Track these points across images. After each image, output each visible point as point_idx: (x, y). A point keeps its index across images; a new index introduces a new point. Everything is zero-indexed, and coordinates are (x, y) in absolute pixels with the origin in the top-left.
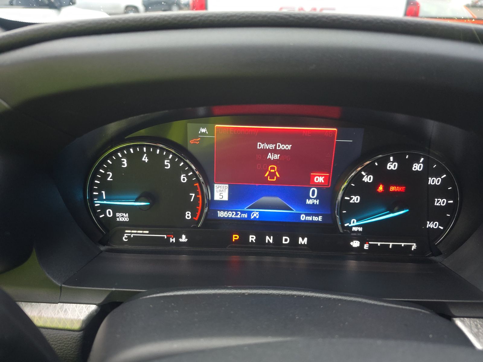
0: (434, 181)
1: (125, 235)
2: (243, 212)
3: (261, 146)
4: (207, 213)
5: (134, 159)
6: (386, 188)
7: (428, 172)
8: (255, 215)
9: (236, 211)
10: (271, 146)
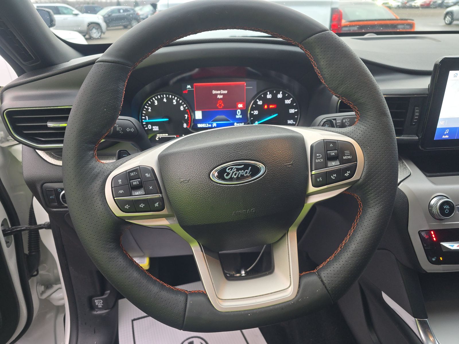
0: (288, 102)
1: (157, 137)
2: (209, 124)
3: (214, 92)
4: (193, 126)
5: (160, 101)
6: (268, 106)
7: (284, 98)
8: (214, 125)
9: (206, 124)
10: (219, 92)
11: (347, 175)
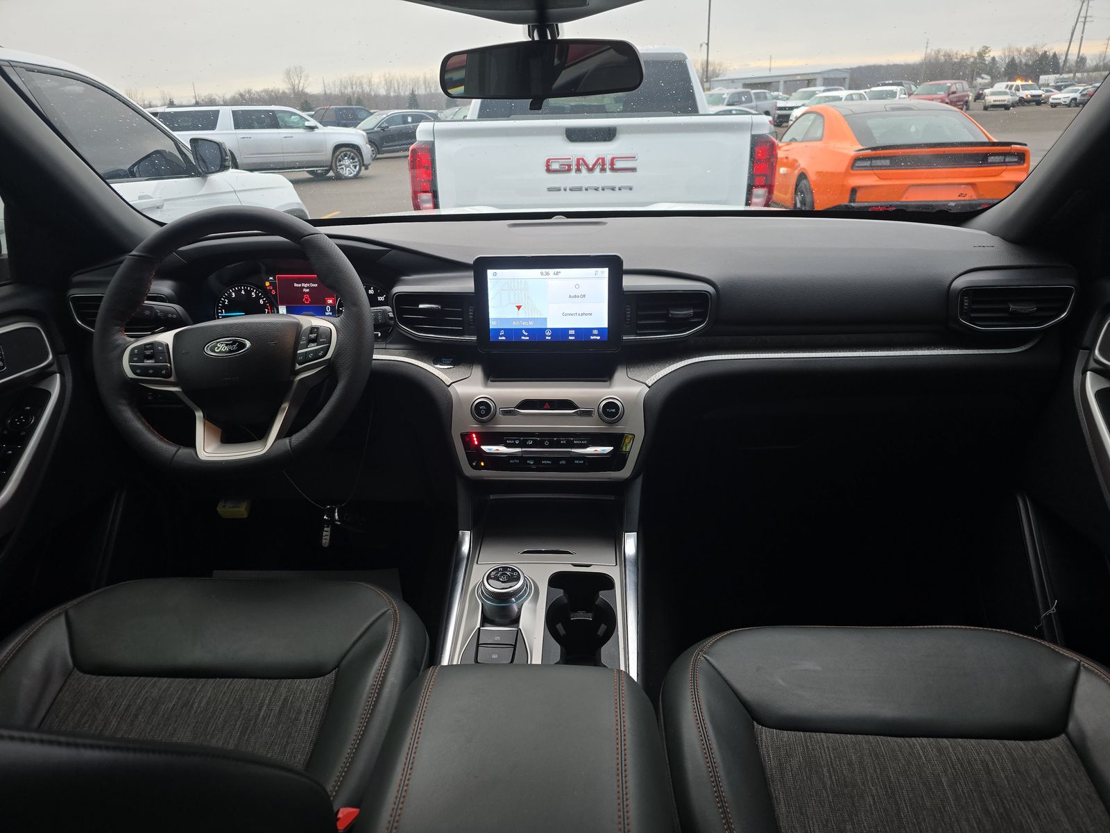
3: (299, 285)
10: (304, 285)
11: (320, 354)
